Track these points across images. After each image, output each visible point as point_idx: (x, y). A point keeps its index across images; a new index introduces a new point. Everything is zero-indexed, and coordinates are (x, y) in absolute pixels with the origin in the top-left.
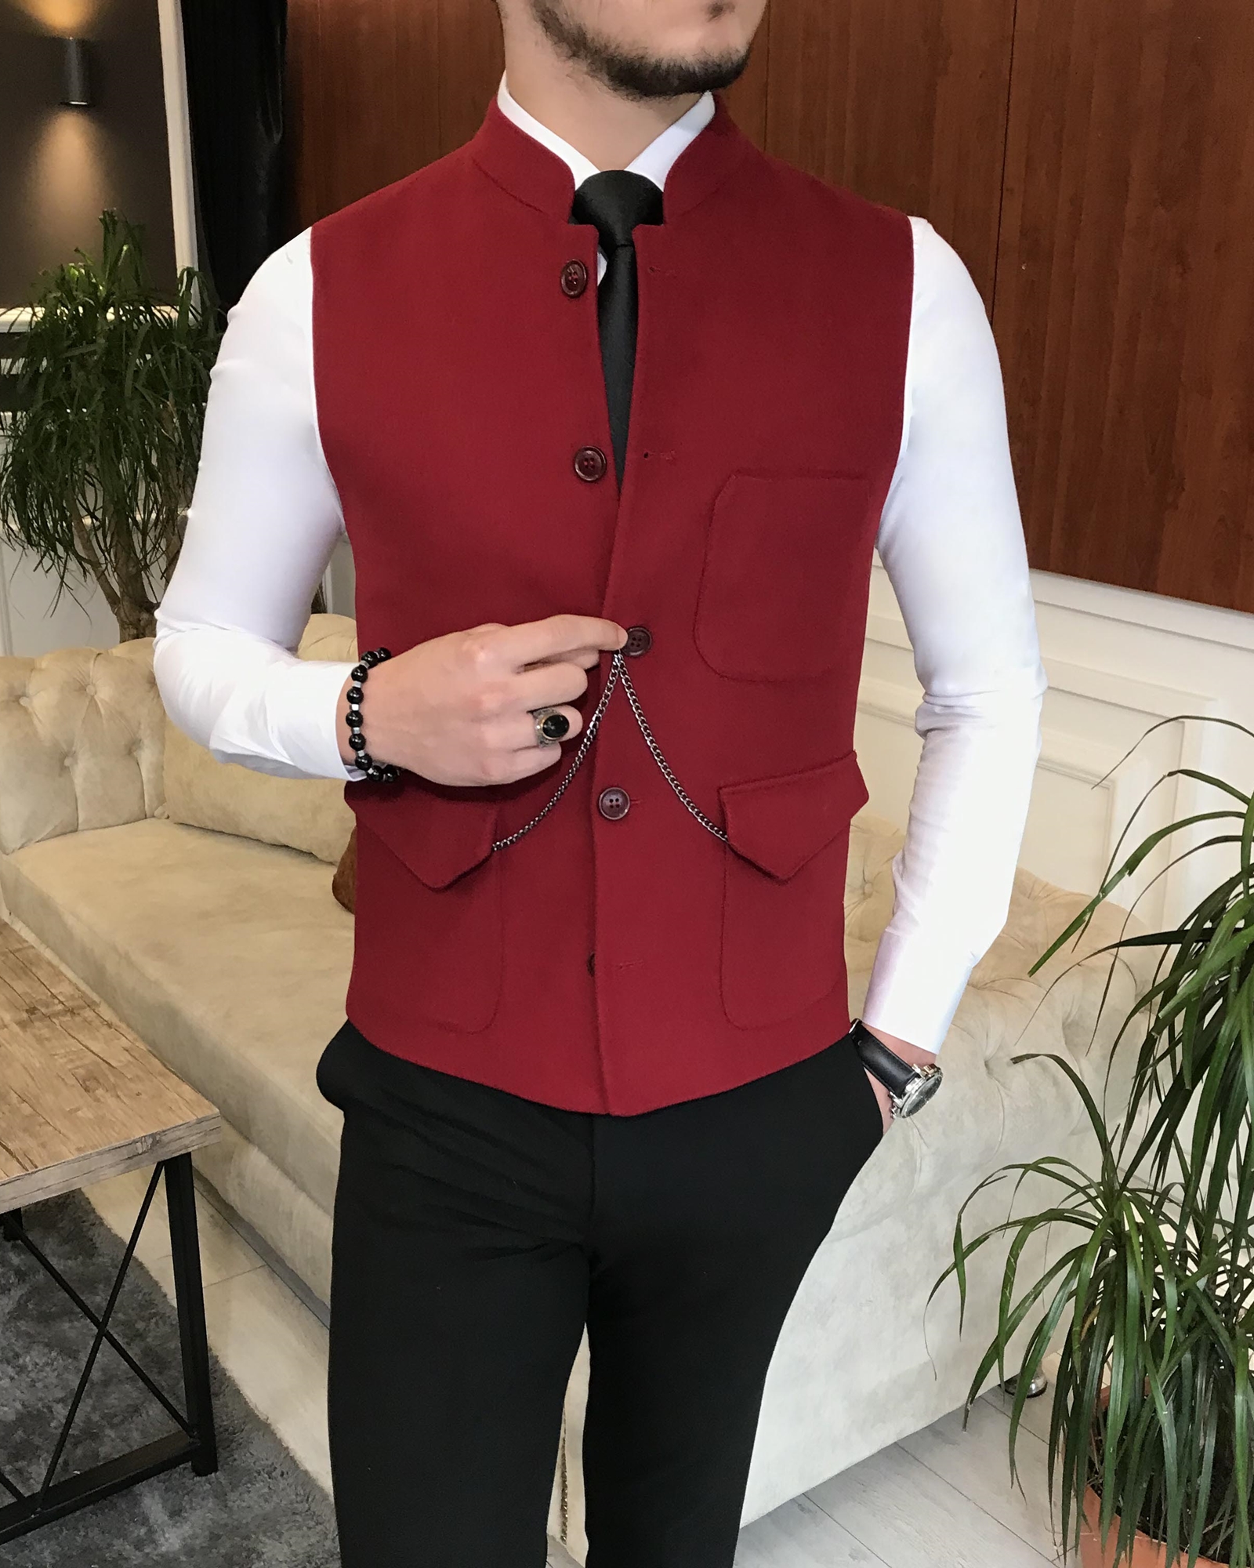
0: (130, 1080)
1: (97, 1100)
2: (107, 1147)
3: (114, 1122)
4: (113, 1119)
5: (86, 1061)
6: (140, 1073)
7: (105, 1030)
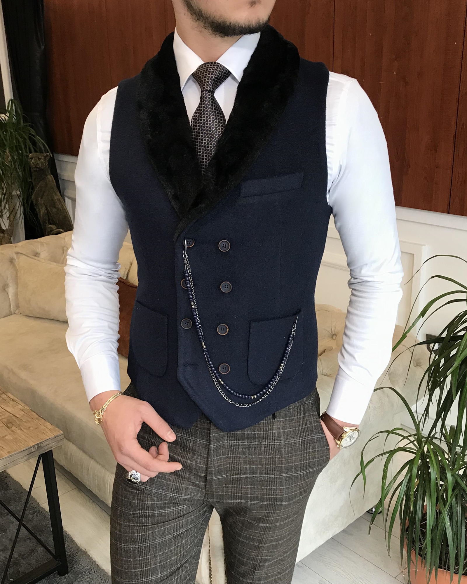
0: (25, 422)
1: (13, 431)
2: (20, 451)
3: (21, 440)
4: (20, 439)
5: (6, 416)
6: (29, 419)
7: (12, 402)
